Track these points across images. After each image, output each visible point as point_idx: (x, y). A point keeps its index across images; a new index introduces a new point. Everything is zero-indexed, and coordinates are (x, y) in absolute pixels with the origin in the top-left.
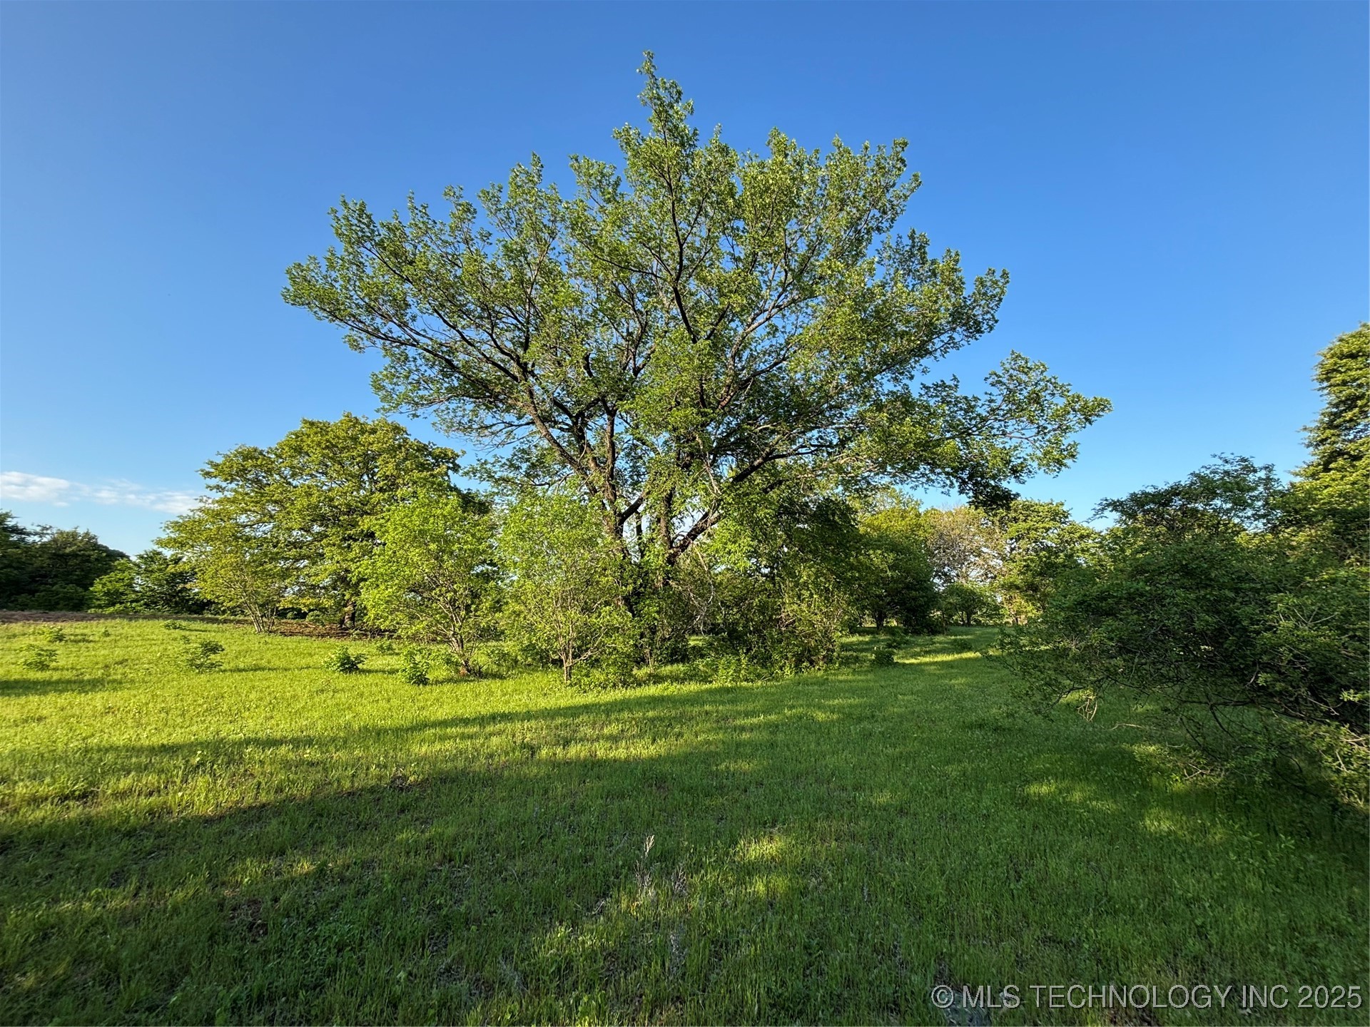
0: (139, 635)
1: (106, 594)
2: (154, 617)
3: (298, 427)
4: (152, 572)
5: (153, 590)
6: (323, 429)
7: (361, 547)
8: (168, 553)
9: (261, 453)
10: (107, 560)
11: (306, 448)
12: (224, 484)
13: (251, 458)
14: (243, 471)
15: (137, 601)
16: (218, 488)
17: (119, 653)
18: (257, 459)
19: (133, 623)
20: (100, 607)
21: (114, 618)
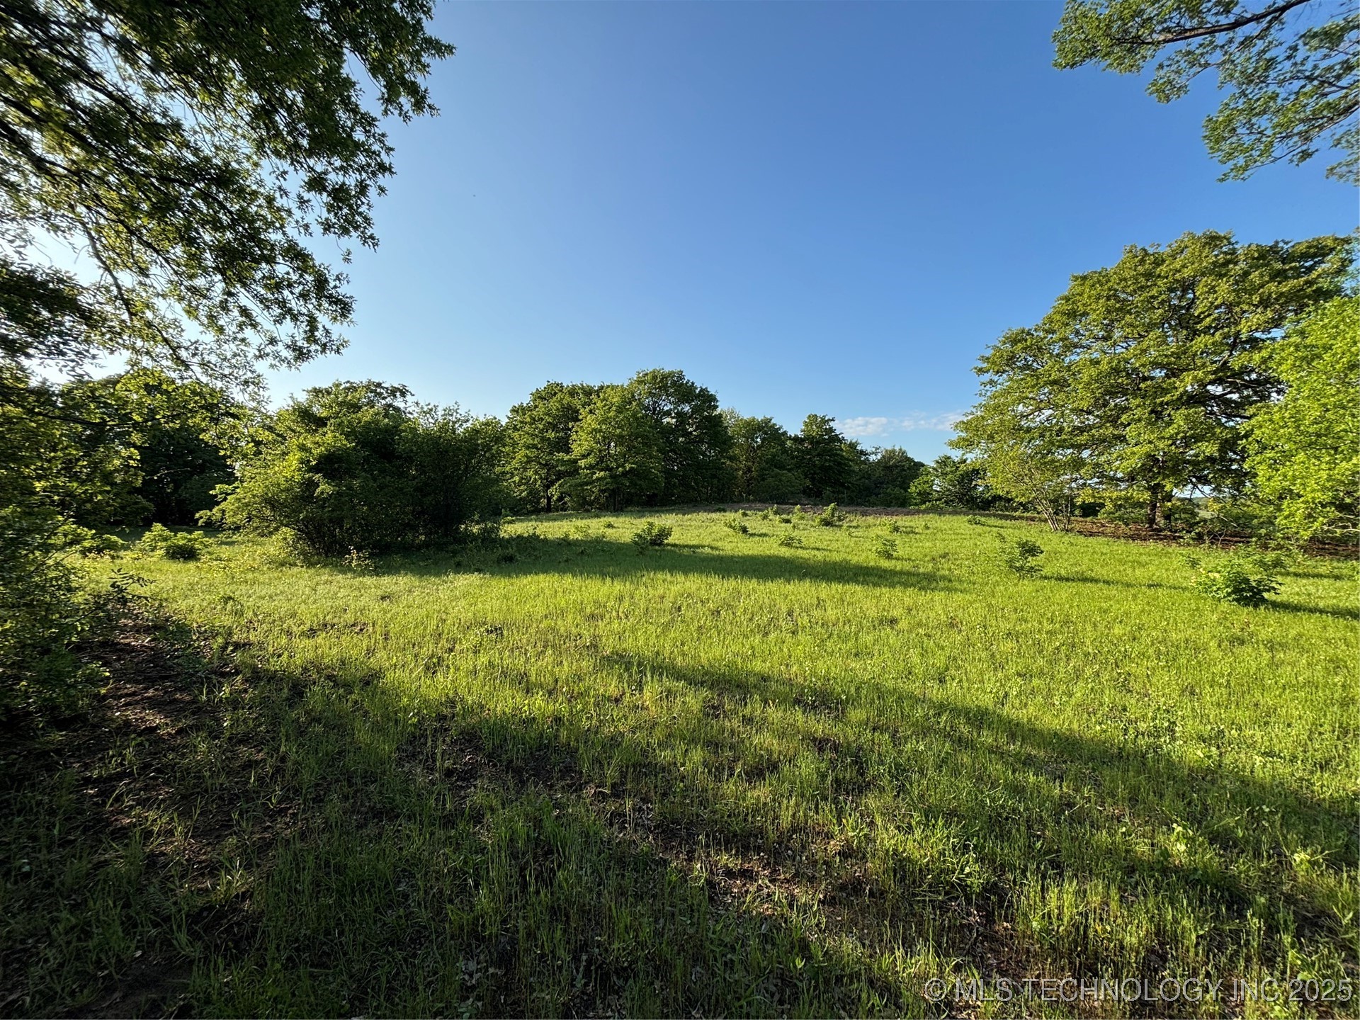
0: (951, 529)
1: (919, 494)
2: (955, 513)
3: (1067, 287)
4: (946, 474)
5: (949, 490)
6: (1103, 278)
7: (1187, 417)
8: (956, 455)
9: (1029, 333)
10: (915, 468)
11: (1081, 309)
12: (996, 378)
13: (1019, 341)
14: (1011, 359)
15: (940, 499)
16: (992, 382)
17: (940, 547)
18: (1026, 340)
19: (943, 518)
20: (916, 504)
21: (928, 513)
